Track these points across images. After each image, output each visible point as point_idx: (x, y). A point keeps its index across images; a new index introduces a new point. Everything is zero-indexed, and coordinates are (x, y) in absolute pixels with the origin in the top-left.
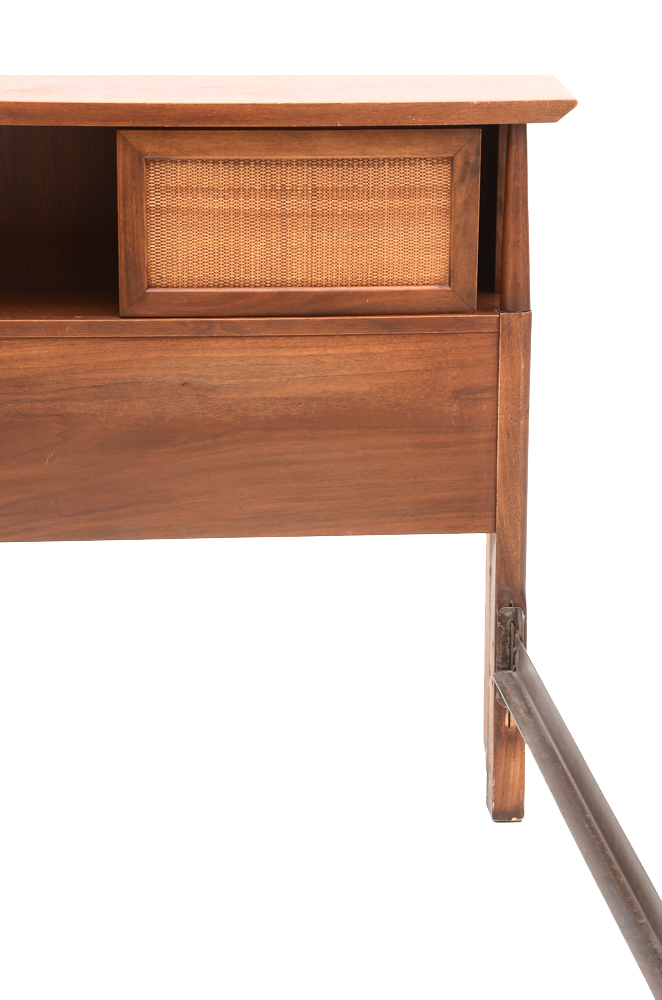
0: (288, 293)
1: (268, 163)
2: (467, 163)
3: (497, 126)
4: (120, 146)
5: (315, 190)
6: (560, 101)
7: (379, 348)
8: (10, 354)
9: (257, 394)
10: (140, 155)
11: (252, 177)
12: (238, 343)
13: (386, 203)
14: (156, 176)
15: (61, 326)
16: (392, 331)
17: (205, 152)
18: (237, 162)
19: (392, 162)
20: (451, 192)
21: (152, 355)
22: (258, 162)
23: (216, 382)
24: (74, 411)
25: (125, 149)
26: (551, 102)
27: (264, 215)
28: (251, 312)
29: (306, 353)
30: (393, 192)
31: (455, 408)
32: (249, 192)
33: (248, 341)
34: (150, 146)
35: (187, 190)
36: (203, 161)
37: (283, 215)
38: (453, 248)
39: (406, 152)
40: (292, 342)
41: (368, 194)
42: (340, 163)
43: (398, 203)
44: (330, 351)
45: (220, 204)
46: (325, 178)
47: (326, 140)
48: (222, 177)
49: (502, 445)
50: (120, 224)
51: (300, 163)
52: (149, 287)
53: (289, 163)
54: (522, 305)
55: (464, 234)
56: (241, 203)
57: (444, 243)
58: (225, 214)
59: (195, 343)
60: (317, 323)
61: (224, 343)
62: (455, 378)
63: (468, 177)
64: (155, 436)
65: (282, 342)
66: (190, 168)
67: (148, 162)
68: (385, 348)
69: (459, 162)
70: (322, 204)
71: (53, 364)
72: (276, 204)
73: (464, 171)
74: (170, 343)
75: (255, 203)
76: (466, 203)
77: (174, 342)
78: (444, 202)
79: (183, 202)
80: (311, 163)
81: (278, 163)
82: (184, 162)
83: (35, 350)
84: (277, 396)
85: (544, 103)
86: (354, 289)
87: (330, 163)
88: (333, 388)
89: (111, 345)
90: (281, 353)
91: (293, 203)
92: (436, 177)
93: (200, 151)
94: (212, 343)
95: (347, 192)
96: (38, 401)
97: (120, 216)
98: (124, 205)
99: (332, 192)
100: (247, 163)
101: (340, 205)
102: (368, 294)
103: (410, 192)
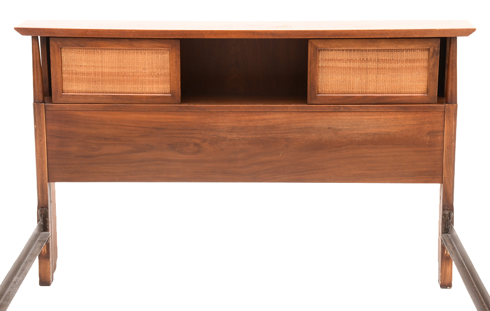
0: (368, 96)
1: (362, 51)
2: (434, 50)
3: (446, 37)
4: (309, 45)
5: (378, 60)
6: (470, 29)
7: (400, 116)
8: (269, 117)
9: (355, 132)
10: (317, 48)
11: (356, 56)
12: (349, 114)
13: (404, 65)
14: (322, 55)
15: (287, 107)
16: (405, 110)
17: (339, 47)
18: (350, 50)
19: (407, 50)
20: (429, 61)
21: (318, 118)
22: (358, 50)
23: (341, 127)
24: (291, 137)
25: (311, 46)
26: (466, 29)
27: (360, 69)
28: (354, 103)
29: (373, 117)
30: (407, 61)
31: (428, 138)
32: (354, 61)
33: (353, 113)
34: (320, 45)
35: (332, 60)
36: (338, 50)
37: (367, 69)
38: (429, 81)
39: (412, 47)
40: (368, 114)
41: (397, 61)
42: (388, 50)
43: (408, 64)
44: (382, 117)
45: (344, 65)
46: (382, 56)
47: (383, 42)
48: (345, 55)
49: (446, 152)
50: (309, 72)
51: (373, 50)
52: (318, 94)
53: (369, 50)
54: (454, 101)
55: (433, 76)
56: (352, 65)
57: (425, 79)
58: (346, 68)
59: (333, 114)
60: (378, 107)
61: (344, 114)
62: (428, 127)
63: (435, 56)
64: (319, 146)
65: (365, 113)
66: (334, 52)
67: (319, 50)
68: (403, 116)
69: (431, 50)
70: (381, 65)
71: (284, 121)
72: (364, 65)
73: (433, 54)
74: (325, 113)
75: (357, 65)
76: (434, 65)
77: (326, 113)
78: (426, 64)
79: (331, 64)
80: (377, 50)
81: (365, 50)
82: (332, 50)
83: (278, 116)
84: (363, 133)
85: (464, 29)
86: (392, 95)
87: (384, 50)
88: (383, 130)
89: (304, 114)
90: (365, 117)
91: (371, 65)
92: (423, 55)
93: (337, 46)
94: (340, 114)
95: (390, 61)
96: (278, 133)
97: (309, 69)
98: (310, 65)
99: (384, 61)
100: (354, 50)
101: (387, 65)
102: (397, 97)
103: (413, 61)
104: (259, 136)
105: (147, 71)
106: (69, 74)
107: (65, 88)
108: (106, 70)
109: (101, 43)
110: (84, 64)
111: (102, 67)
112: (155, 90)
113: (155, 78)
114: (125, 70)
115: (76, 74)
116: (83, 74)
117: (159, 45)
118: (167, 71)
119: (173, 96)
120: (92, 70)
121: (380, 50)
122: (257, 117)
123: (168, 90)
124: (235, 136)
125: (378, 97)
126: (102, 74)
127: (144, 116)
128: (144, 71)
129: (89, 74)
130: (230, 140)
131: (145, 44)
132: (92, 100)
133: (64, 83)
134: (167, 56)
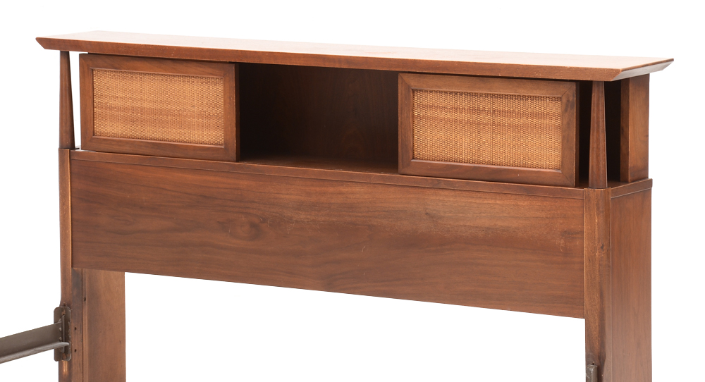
0: (479, 167)
1: (471, 94)
2: (568, 101)
4: (400, 81)
5: (494, 111)
6: (612, 69)
7: (524, 203)
8: (346, 190)
9: (462, 223)
10: (409, 87)
11: (463, 102)
12: (453, 193)
13: (529, 121)
14: (422, 99)
15: (370, 176)
16: (530, 194)
17: (439, 87)
18: (456, 93)
19: (533, 98)
20: (562, 116)
21: (412, 196)
22: (466, 94)
23: (442, 214)
24: (375, 223)
25: (402, 83)
26: (607, 70)
27: (469, 123)
28: (461, 176)
29: (486, 202)
30: (534, 115)
31: (562, 241)
32: (462, 110)
33: (457, 192)
34: (413, 82)
35: (432, 107)
36: (440, 92)
37: (478, 124)
38: (564, 149)
40: (479, 195)
41: (520, 115)
42: (506, 96)
43: (535, 121)
44: (498, 202)
45: (448, 115)
46: (500, 105)
47: (497, 83)
48: (448, 101)
49: (586, 267)
50: (399, 123)
51: (487, 95)
52: (413, 158)
53: (481, 95)
55: (568, 142)
56: (458, 116)
57: (559, 146)
58: (451, 121)
59: (432, 191)
60: (491, 185)
61: (446, 192)
62: (561, 224)
63: (569, 109)
64: (414, 242)
65: (474, 194)
66: (434, 95)
67: (414, 91)
68: (526, 203)
69: (564, 100)
70: (498, 119)
71: (366, 197)
72: (475, 117)
73: (567, 106)
74: (420, 190)
75: (465, 116)
76: (568, 124)
77: (422, 190)
78: (558, 122)
79: (430, 113)
80: (493, 96)
81: (476, 95)
82: (431, 91)
83: (358, 189)
84: (472, 225)
85: (604, 69)
86: (513, 168)
87: (501, 96)
88: (499, 223)
89: (392, 189)
90: (473, 201)
91: (485, 118)
92: (554, 108)
93: (437, 86)
94: (441, 192)
95: (510, 113)
96: (359, 216)
97: (399, 119)
98: (401, 114)
99: (502, 113)
100: (461, 94)
101: (507, 120)
102: (519, 171)
103: (541, 115)
104: (334, 219)
105: (196, 110)
106: (102, 108)
107: (97, 129)
108: (146, 105)
109: (138, 64)
110: (120, 95)
111: (141, 99)
112: (206, 139)
113: (205, 121)
114: (169, 107)
115: (111, 108)
116: (119, 109)
117: (209, 70)
118: (220, 111)
119: (226, 149)
120: (129, 104)
121: (497, 96)
122: (331, 189)
123: (221, 140)
124: (303, 216)
125: (493, 169)
126: (142, 110)
127: (189, 177)
128: (192, 109)
129: (125, 109)
130: (297, 222)
131: (193, 68)
132: (127, 149)
133: (96, 122)
134: (220, 88)
